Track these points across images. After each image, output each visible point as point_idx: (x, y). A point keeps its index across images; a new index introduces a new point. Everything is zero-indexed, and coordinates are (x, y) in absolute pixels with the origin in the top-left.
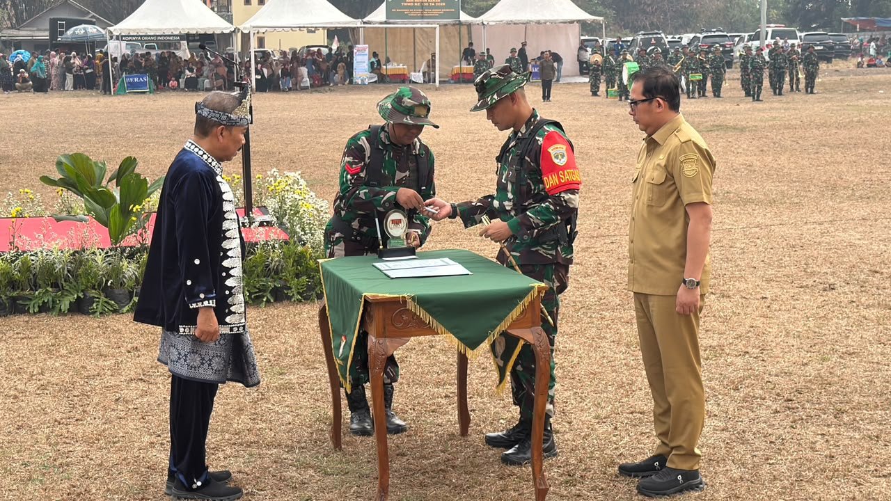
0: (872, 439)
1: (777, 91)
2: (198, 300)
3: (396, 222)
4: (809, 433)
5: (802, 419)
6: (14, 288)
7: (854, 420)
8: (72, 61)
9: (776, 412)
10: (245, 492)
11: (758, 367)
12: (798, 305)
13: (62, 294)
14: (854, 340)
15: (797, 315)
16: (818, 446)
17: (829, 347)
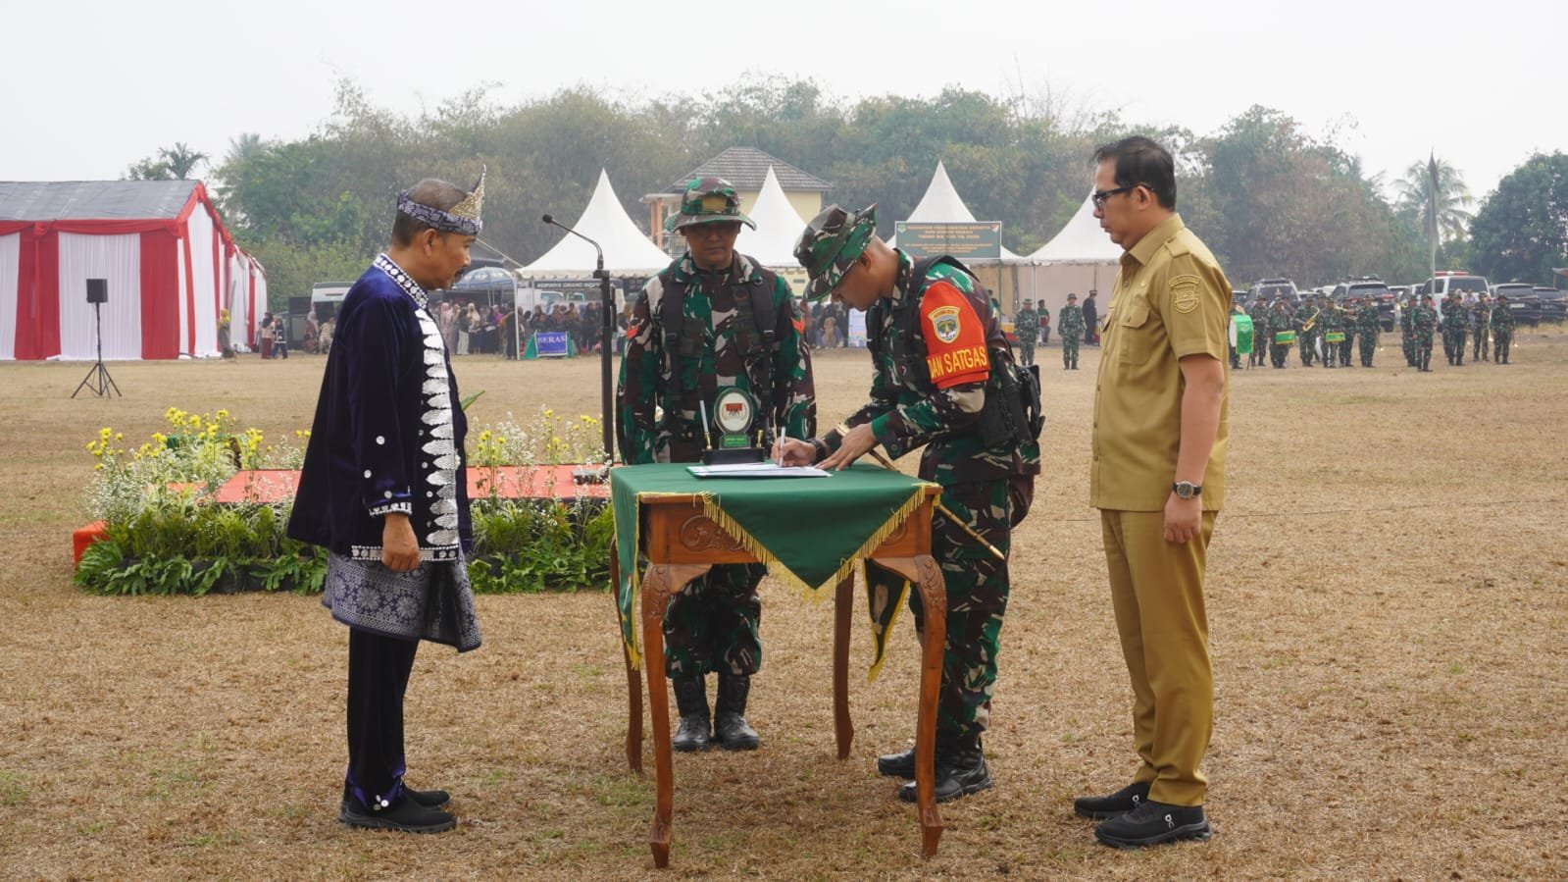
0: (1509, 776)
1: (1455, 359)
2: (382, 501)
3: (734, 409)
4: (1407, 766)
5: (1400, 748)
6: (249, 554)
7: (1486, 750)
8: (469, 315)
9: (1361, 737)
10: (459, 820)
11: (1346, 679)
12: (1431, 603)
13: (315, 564)
14: (1509, 647)
15: (1424, 615)
16: (1416, 784)
17: (1467, 656)
